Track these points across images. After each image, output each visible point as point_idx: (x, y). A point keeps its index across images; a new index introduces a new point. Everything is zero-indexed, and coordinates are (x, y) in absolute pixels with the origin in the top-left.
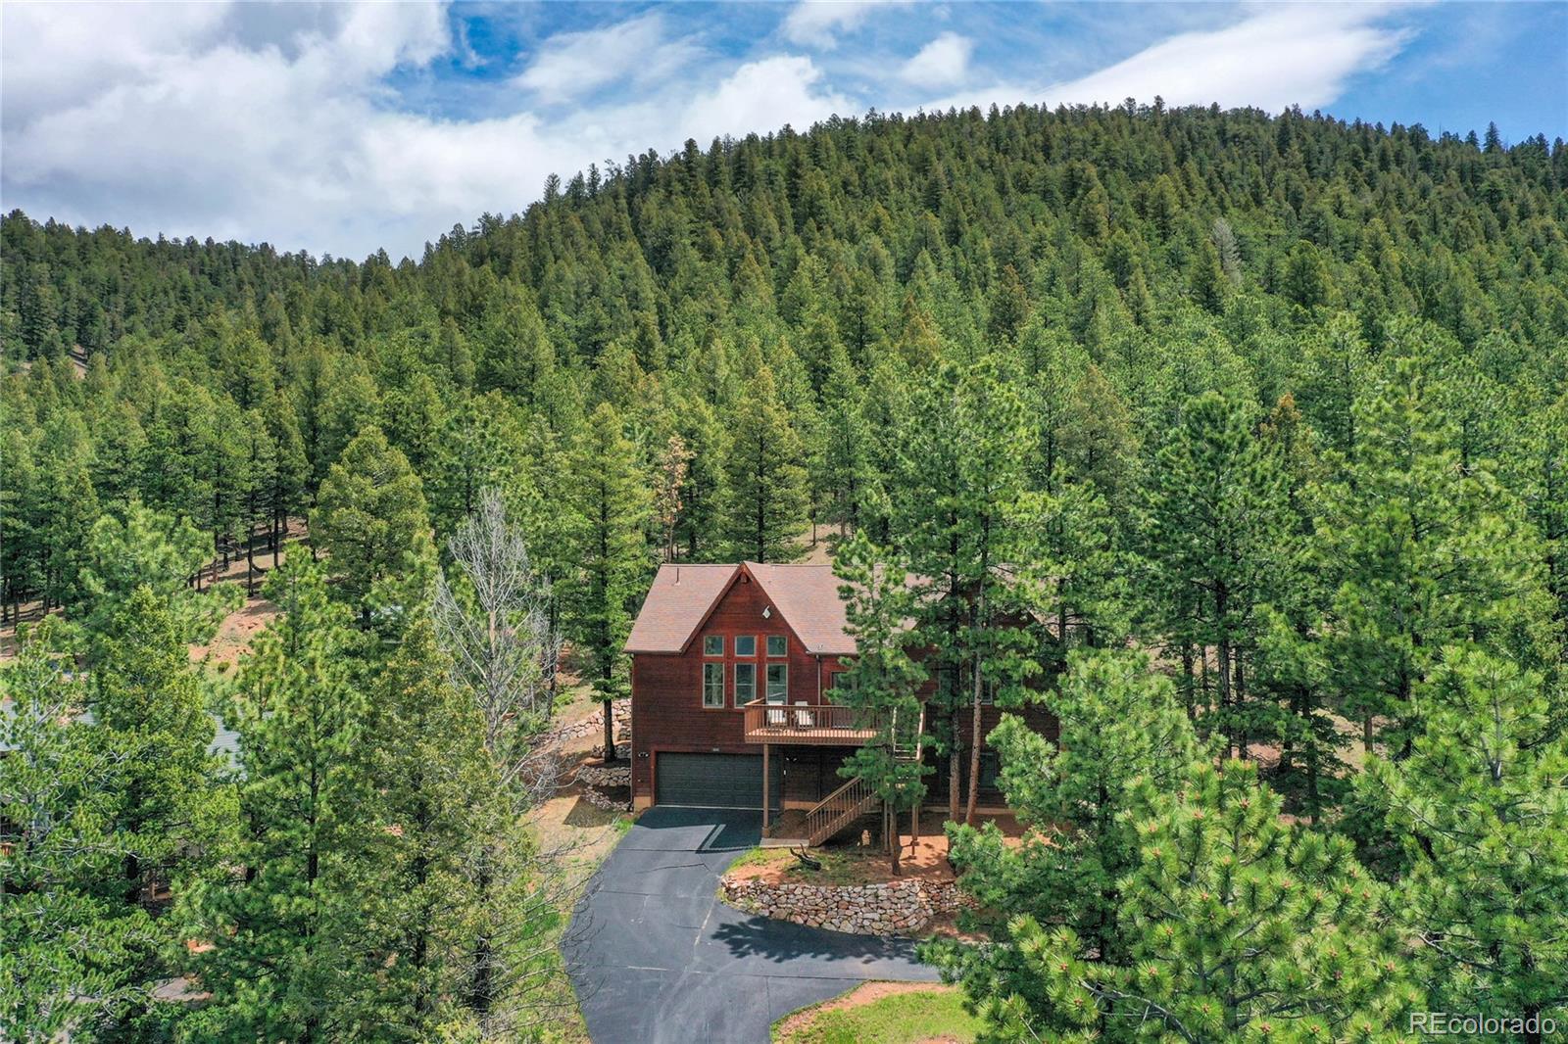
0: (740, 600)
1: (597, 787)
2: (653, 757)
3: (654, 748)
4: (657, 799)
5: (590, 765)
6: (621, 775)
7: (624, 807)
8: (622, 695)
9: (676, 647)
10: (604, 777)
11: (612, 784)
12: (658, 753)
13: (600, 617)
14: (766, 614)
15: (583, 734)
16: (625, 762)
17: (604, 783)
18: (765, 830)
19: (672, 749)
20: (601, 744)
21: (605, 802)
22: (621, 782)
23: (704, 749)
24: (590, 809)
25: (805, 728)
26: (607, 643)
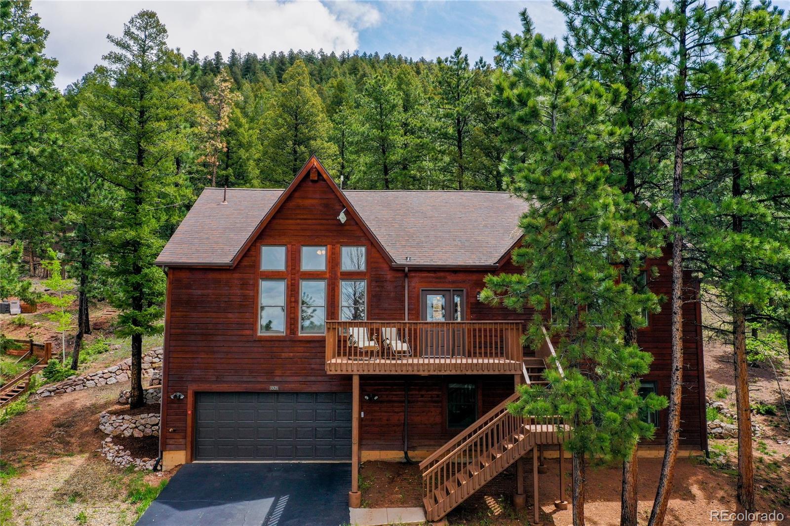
0: (308, 202)
1: (118, 439)
2: (190, 400)
3: (192, 388)
4: (195, 453)
5: (112, 413)
6: (149, 422)
7: (150, 464)
8: (153, 331)
9: (227, 259)
10: (127, 426)
11: (137, 434)
12: (197, 394)
13: (131, 234)
14: (342, 218)
15: (113, 380)
16: (155, 408)
17: (127, 434)
18: (354, 495)
19: (215, 387)
20: (128, 389)
21: (126, 458)
22: (148, 431)
23: (258, 387)
24: (103, 468)
25: (401, 354)
26: (138, 270)
